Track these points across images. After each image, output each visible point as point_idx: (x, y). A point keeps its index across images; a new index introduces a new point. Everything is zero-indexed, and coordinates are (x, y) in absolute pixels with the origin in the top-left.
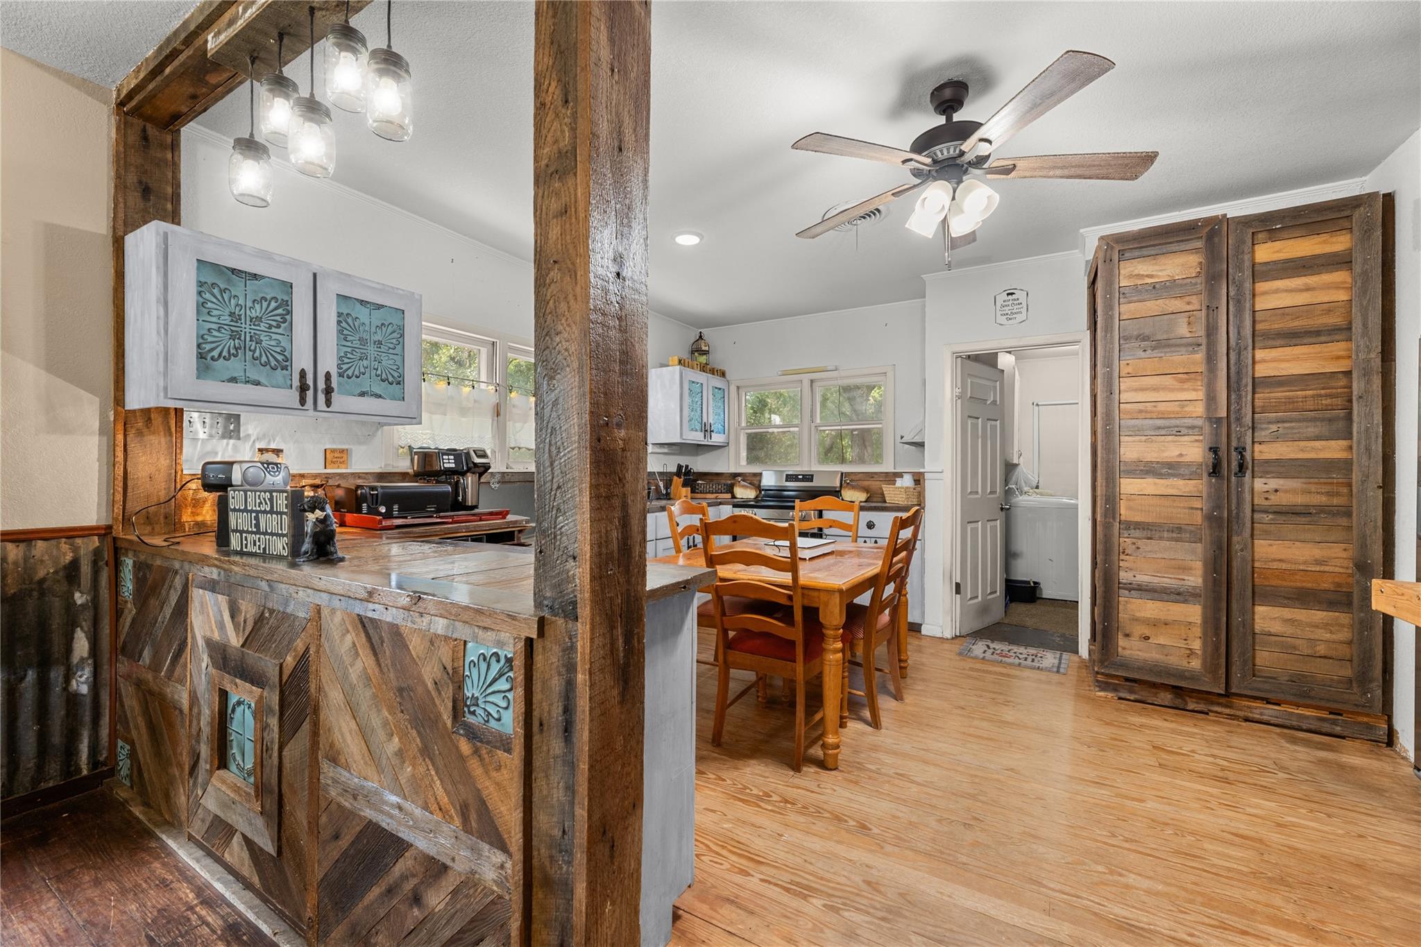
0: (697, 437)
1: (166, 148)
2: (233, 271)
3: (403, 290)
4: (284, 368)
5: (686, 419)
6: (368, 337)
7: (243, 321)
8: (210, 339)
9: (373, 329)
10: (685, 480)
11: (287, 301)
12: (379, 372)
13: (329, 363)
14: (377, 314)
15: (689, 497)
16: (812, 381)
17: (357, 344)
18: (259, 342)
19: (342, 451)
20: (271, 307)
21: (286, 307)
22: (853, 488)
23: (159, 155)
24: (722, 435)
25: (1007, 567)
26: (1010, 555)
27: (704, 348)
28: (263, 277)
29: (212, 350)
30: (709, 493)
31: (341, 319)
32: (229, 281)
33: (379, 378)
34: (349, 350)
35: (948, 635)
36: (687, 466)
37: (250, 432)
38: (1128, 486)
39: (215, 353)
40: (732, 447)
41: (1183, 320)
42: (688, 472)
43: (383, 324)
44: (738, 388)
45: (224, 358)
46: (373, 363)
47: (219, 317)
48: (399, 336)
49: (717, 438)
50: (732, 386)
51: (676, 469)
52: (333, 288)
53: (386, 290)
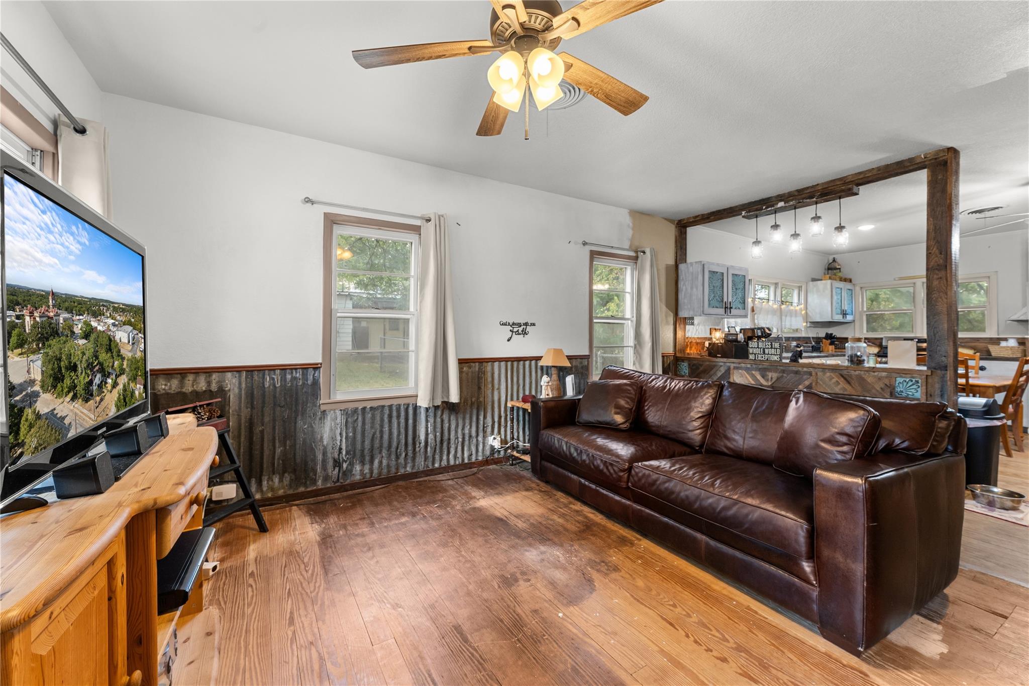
0: (838, 318)
2: (713, 272)
4: (722, 302)
5: (834, 309)
6: (737, 287)
7: (715, 288)
9: (738, 284)
10: (830, 341)
12: (739, 299)
17: (735, 290)
18: (717, 294)
21: (722, 281)
23: (683, 236)
27: (838, 267)
28: (718, 272)
31: (732, 282)
33: (739, 302)
34: (733, 293)
36: (831, 334)
39: (710, 299)
42: (832, 337)
43: (740, 282)
44: (860, 288)
48: (744, 285)
49: (849, 318)
50: (858, 288)
51: (824, 335)
52: (731, 272)
53: (741, 269)
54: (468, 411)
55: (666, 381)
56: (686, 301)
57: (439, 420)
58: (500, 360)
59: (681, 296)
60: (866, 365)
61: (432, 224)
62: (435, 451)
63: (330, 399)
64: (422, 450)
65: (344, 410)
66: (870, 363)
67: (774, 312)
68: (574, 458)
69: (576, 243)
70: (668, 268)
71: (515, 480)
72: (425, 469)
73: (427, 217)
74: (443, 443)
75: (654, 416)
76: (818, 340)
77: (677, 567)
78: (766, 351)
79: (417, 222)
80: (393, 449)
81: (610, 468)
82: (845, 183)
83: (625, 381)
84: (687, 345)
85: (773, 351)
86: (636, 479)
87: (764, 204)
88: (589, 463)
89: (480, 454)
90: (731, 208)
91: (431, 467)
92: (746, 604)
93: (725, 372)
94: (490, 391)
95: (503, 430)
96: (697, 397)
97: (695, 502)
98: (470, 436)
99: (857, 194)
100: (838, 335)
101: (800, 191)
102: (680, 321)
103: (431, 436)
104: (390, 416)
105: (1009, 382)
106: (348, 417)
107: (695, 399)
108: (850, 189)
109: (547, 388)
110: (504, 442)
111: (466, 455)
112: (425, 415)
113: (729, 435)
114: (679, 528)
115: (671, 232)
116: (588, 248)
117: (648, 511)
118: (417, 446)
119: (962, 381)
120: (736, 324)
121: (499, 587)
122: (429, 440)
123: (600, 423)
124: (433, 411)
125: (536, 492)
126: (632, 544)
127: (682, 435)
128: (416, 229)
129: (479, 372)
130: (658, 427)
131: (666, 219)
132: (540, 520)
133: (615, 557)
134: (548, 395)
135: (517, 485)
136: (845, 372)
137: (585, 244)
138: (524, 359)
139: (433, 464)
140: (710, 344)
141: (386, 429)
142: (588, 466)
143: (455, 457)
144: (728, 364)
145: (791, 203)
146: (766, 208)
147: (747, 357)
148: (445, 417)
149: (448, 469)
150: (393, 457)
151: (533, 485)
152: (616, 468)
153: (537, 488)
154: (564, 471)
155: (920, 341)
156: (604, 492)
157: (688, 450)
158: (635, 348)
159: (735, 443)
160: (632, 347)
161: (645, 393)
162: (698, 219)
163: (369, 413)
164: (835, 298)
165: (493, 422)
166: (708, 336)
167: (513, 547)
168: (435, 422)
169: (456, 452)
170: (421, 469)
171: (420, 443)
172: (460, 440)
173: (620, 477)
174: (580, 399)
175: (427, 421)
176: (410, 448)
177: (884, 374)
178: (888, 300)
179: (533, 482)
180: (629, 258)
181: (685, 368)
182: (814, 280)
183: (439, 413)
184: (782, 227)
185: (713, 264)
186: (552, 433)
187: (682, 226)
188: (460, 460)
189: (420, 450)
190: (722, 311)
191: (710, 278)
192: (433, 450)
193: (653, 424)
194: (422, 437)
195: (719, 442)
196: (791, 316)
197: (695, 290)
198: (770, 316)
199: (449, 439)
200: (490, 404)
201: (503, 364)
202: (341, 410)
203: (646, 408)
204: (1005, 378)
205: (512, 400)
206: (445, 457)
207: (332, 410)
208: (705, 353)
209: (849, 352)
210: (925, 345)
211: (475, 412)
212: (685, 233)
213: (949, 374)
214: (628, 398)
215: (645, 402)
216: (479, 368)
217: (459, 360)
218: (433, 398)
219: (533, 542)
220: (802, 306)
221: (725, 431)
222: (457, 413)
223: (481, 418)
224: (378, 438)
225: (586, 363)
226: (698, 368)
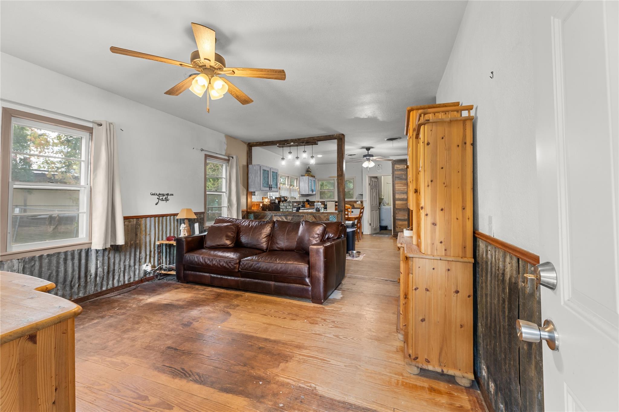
0: (311, 193)
5: (309, 189)
10: (308, 203)
15: (309, 207)
22: (348, 204)
25: (380, 222)
26: (380, 220)
27: (310, 171)
35: (368, 234)
38: (397, 202)
40: (317, 195)
41: (404, 175)
49: (314, 193)
50: (317, 180)
51: (306, 200)
52: (272, 170)
53: (275, 169)
54: (129, 250)
55: (250, 222)
56: (252, 183)
57: (106, 258)
58: (151, 216)
59: (250, 181)
60: (321, 212)
61: (103, 128)
62: (103, 279)
63: (6, 252)
64: (93, 280)
65: (21, 259)
66: (322, 211)
67: (287, 190)
68: (208, 264)
69: (197, 149)
70: (243, 166)
71: (166, 286)
72: (95, 293)
73: (99, 122)
74: (110, 273)
75: (244, 239)
76: (304, 202)
77: (263, 298)
78: (287, 207)
79: (90, 125)
80: (68, 283)
81: (229, 264)
82: (314, 140)
83: (229, 224)
84: (252, 206)
85: (289, 207)
86: (243, 266)
87: (286, 142)
88: (217, 264)
89: (137, 276)
90: (272, 141)
91: (99, 291)
92: (289, 302)
93: (271, 218)
94: (144, 236)
95: (152, 259)
96: (264, 228)
97: (269, 269)
98: (130, 266)
99: (317, 144)
100: (311, 200)
101: (299, 139)
102: (250, 194)
103: (100, 270)
104: (65, 260)
105: (358, 216)
106: (26, 264)
107: (263, 228)
108: (315, 142)
109: (184, 231)
110: (153, 266)
111: (126, 278)
112: (95, 256)
113: (278, 242)
114: (262, 282)
115: (245, 148)
116: (204, 153)
117: (248, 279)
118: (88, 278)
119: (346, 216)
120: (274, 195)
121: (183, 328)
122: (98, 272)
123: (219, 245)
124: (102, 252)
125: (182, 288)
126: (242, 296)
127: (258, 246)
128: (90, 130)
129: (136, 224)
130: (247, 244)
131: (243, 141)
132: (192, 299)
133: (235, 302)
134: (185, 235)
135: (169, 288)
136: (314, 215)
137: (202, 150)
138: (166, 215)
139: (101, 288)
140: (263, 205)
141: (62, 269)
142: (217, 267)
143: (119, 281)
144: (272, 214)
145: (296, 144)
146: (287, 144)
147: (279, 210)
148: (111, 256)
149: (113, 289)
150: (68, 288)
151: (179, 286)
152: (232, 264)
153: (182, 286)
154: (200, 273)
155: (336, 202)
156: (226, 277)
157: (262, 252)
158: (228, 207)
159: (280, 245)
160: (226, 207)
161: (240, 229)
162: (258, 144)
163: (45, 259)
164: (309, 184)
165: (146, 255)
166: (262, 201)
167: (182, 312)
168: (103, 260)
169: (119, 278)
170: (91, 293)
171: (91, 276)
172: (122, 269)
173: (235, 267)
174: (205, 235)
175: (97, 260)
176: (83, 280)
177: (326, 214)
178: (326, 185)
179: (178, 285)
180: (225, 160)
181: (252, 216)
182: (302, 176)
183: (107, 253)
184: (292, 153)
185: (264, 166)
186: (192, 254)
187: (250, 146)
188: (122, 282)
189: (91, 280)
190: (268, 189)
191: (263, 173)
192: (102, 279)
193: (245, 243)
194: (93, 270)
195: (274, 246)
196: (294, 192)
197: (256, 178)
198: (286, 192)
199: (114, 270)
200: (144, 244)
201: (153, 219)
202: (18, 259)
203: (241, 236)
204: (357, 215)
205: (158, 240)
206: (110, 282)
207: (8, 260)
208: (260, 209)
209: (316, 207)
210: (337, 204)
211: (133, 250)
212: (251, 150)
213: (343, 213)
214: (232, 231)
215: (240, 233)
216: (136, 223)
217: (124, 217)
218: (105, 243)
219: (192, 308)
220: (298, 187)
221: (276, 241)
222: (120, 252)
223: (138, 253)
224: (55, 276)
225: (203, 216)
226: (258, 217)
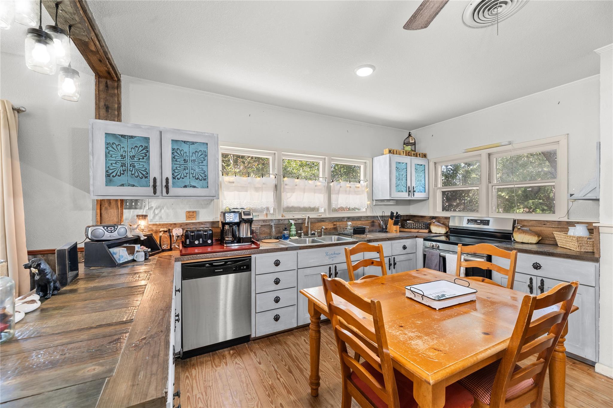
0: (404, 196)
1: (115, 89)
2: (123, 136)
3: (208, 133)
4: (146, 177)
5: (394, 185)
6: (188, 159)
7: (126, 158)
8: (111, 168)
9: (191, 155)
10: (395, 221)
11: (147, 146)
12: (194, 175)
13: (168, 173)
14: (192, 147)
15: (398, 231)
16: (489, 155)
17: (182, 162)
18: (134, 167)
19: (193, 212)
20: (140, 150)
21: (146, 149)
22: (525, 232)
23: (112, 92)
24: (423, 193)
27: (412, 142)
28: (135, 137)
29: (113, 172)
30: (413, 228)
31: (174, 151)
32: (120, 141)
33: (195, 178)
34: (178, 166)
36: (397, 213)
37: (153, 205)
39: (114, 174)
40: (431, 199)
42: (398, 216)
43: (196, 152)
44: (435, 163)
45: (118, 175)
46: (191, 171)
47: (116, 157)
48: (205, 156)
49: (418, 195)
164: (396, 173)
